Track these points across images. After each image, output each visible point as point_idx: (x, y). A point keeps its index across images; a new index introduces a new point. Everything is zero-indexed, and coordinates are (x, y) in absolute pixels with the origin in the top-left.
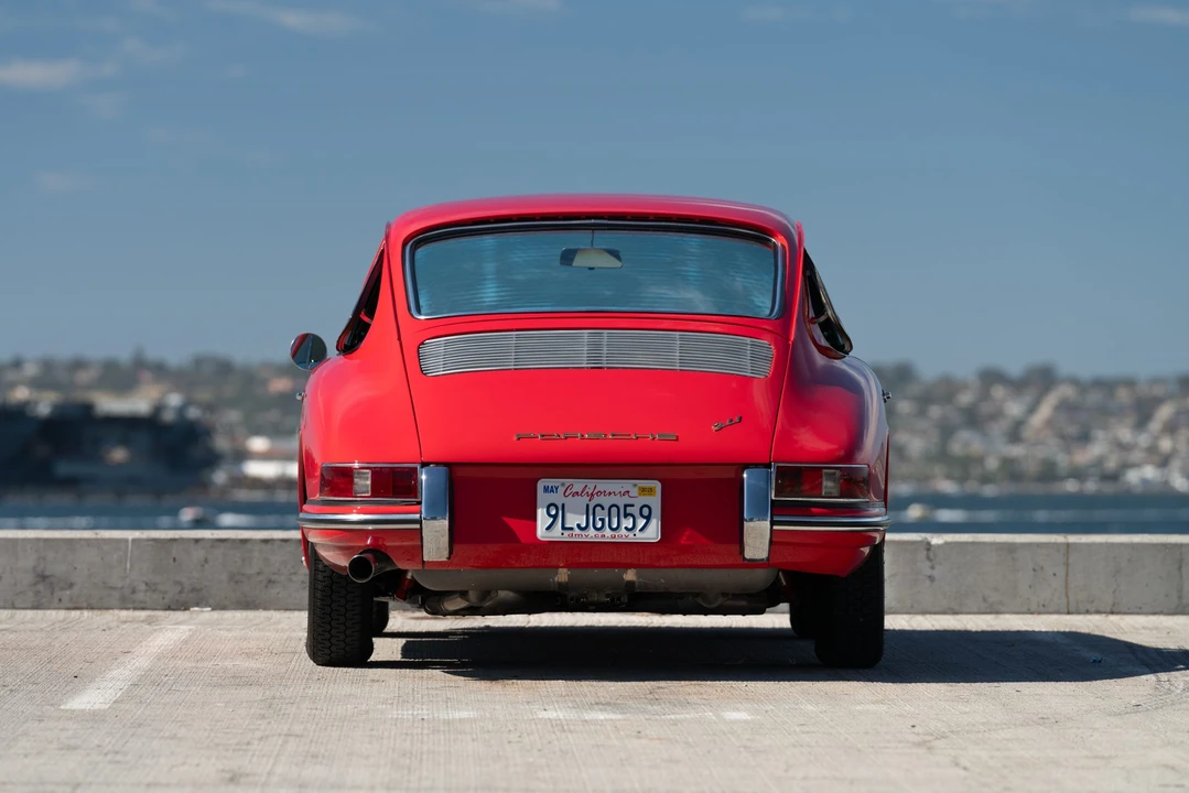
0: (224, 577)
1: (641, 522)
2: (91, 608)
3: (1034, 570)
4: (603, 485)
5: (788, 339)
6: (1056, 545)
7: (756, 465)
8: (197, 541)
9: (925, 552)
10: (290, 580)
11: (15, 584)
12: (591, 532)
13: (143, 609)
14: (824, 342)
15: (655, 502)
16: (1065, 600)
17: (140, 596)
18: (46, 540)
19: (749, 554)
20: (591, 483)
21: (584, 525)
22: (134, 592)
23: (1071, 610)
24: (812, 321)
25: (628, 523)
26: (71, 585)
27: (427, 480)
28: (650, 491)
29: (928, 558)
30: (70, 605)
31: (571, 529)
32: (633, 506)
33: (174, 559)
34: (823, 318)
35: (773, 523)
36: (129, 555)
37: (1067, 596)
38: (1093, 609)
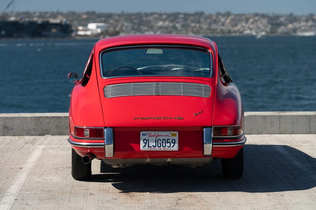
0: (54, 127)
1: (172, 145)
2: (18, 135)
3: (271, 122)
4: (161, 133)
5: (215, 84)
6: (277, 116)
7: (207, 127)
8: (47, 117)
12: (157, 148)
13: (33, 135)
14: (224, 82)
15: (177, 138)
17: (32, 132)
18: (6, 117)
19: (205, 154)
20: (157, 133)
21: (155, 146)
22: (30, 131)
23: (281, 132)
24: (221, 76)
25: (168, 145)
26: (13, 129)
27: (106, 132)
28: (175, 135)
30: (13, 135)
31: (151, 147)
32: (170, 139)
33: (41, 122)
34: (224, 75)
35: (213, 145)
36: (29, 121)
37: (280, 129)
38: (287, 133)
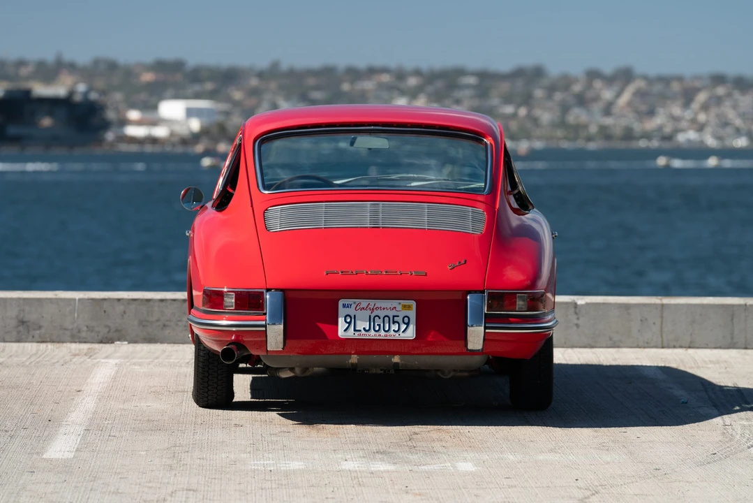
0: (136, 323)
1: (403, 327)
2: (52, 341)
3: (641, 320)
4: (380, 303)
5: (495, 208)
6: (655, 305)
7: (476, 292)
8: (119, 300)
9: (573, 309)
10: (177, 325)
11: (5, 327)
12: (372, 333)
13: (85, 342)
14: (515, 206)
15: (412, 314)
16: (660, 339)
17: (83, 334)
18: (25, 299)
19: (470, 347)
20: (372, 302)
21: (367, 328)
22: (79, 332)
23: (665, 345)
24: (509, 193)
25: (395, 327)
26: (40, 327)
27: (269, 299)
28: (409, 307)
29: (576, 313)
30: (40, 340)
31: (360, 331)
32: (398, 316)
33: (105, 311)
34: (516, 191)
35: (486, 328)
36: (76, 308)
37: (662, 336)
38: (677, 345)
